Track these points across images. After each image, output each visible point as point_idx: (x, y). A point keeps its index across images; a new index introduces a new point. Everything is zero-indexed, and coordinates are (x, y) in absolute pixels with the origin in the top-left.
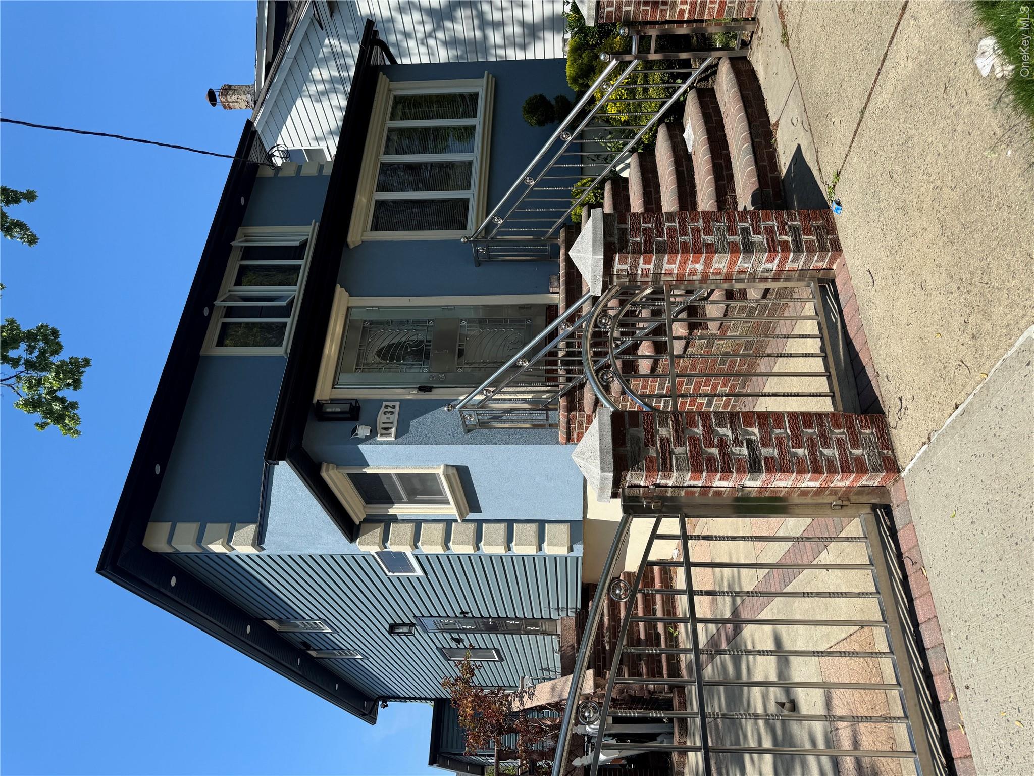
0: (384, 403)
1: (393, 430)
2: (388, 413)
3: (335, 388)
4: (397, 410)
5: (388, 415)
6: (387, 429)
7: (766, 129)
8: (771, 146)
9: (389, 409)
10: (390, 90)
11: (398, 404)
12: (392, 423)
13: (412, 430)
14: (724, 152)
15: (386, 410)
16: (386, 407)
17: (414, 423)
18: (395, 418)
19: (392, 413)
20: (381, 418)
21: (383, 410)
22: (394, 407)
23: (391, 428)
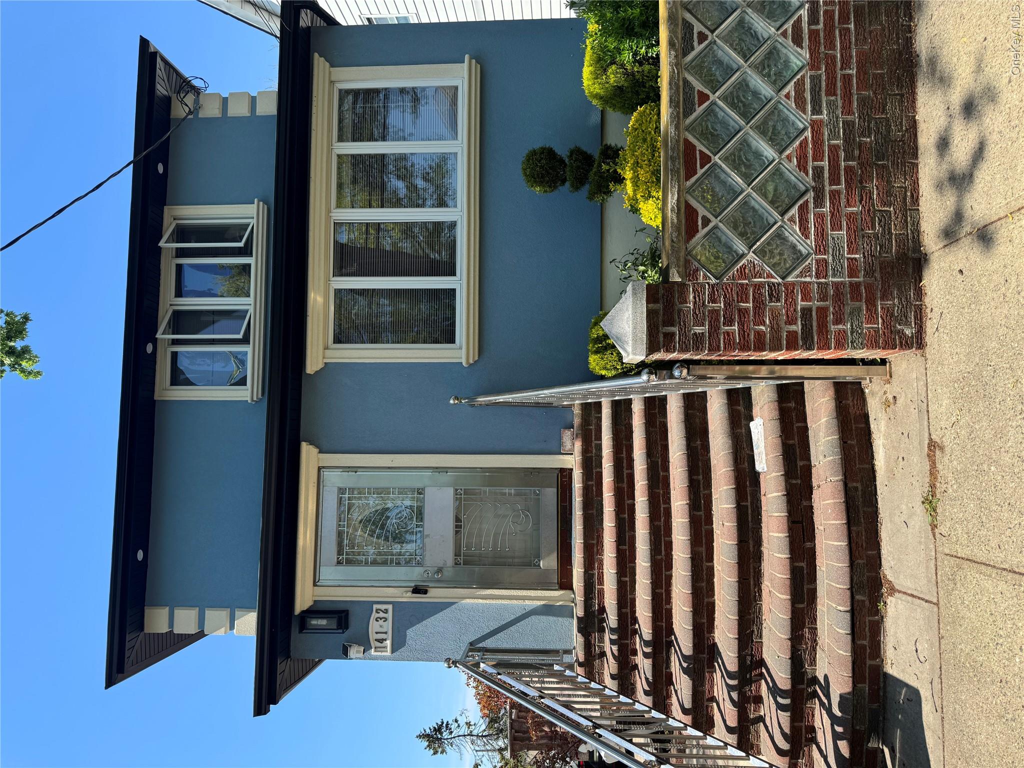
0: (375, 607)
1: (388, 643)
2: (381, 619)
3: (316, 586)
4: (390, 616)
5: (381, 622)
6: (381, 641)
7: (874, 574)
8: (877, 612)
9: (381, 615)
10: (332, 83)
11: (390, 607)
12: (386, 633)
13: (409, 641)
14: (808, 544)
15: (378, 615)
16: (377, 611)
17: (410, 633)
18: (388, 626)
19: (386, 619)
20: (374, 626)
21: (374, 615)
22: (386, 611)
23: (385, 640)
